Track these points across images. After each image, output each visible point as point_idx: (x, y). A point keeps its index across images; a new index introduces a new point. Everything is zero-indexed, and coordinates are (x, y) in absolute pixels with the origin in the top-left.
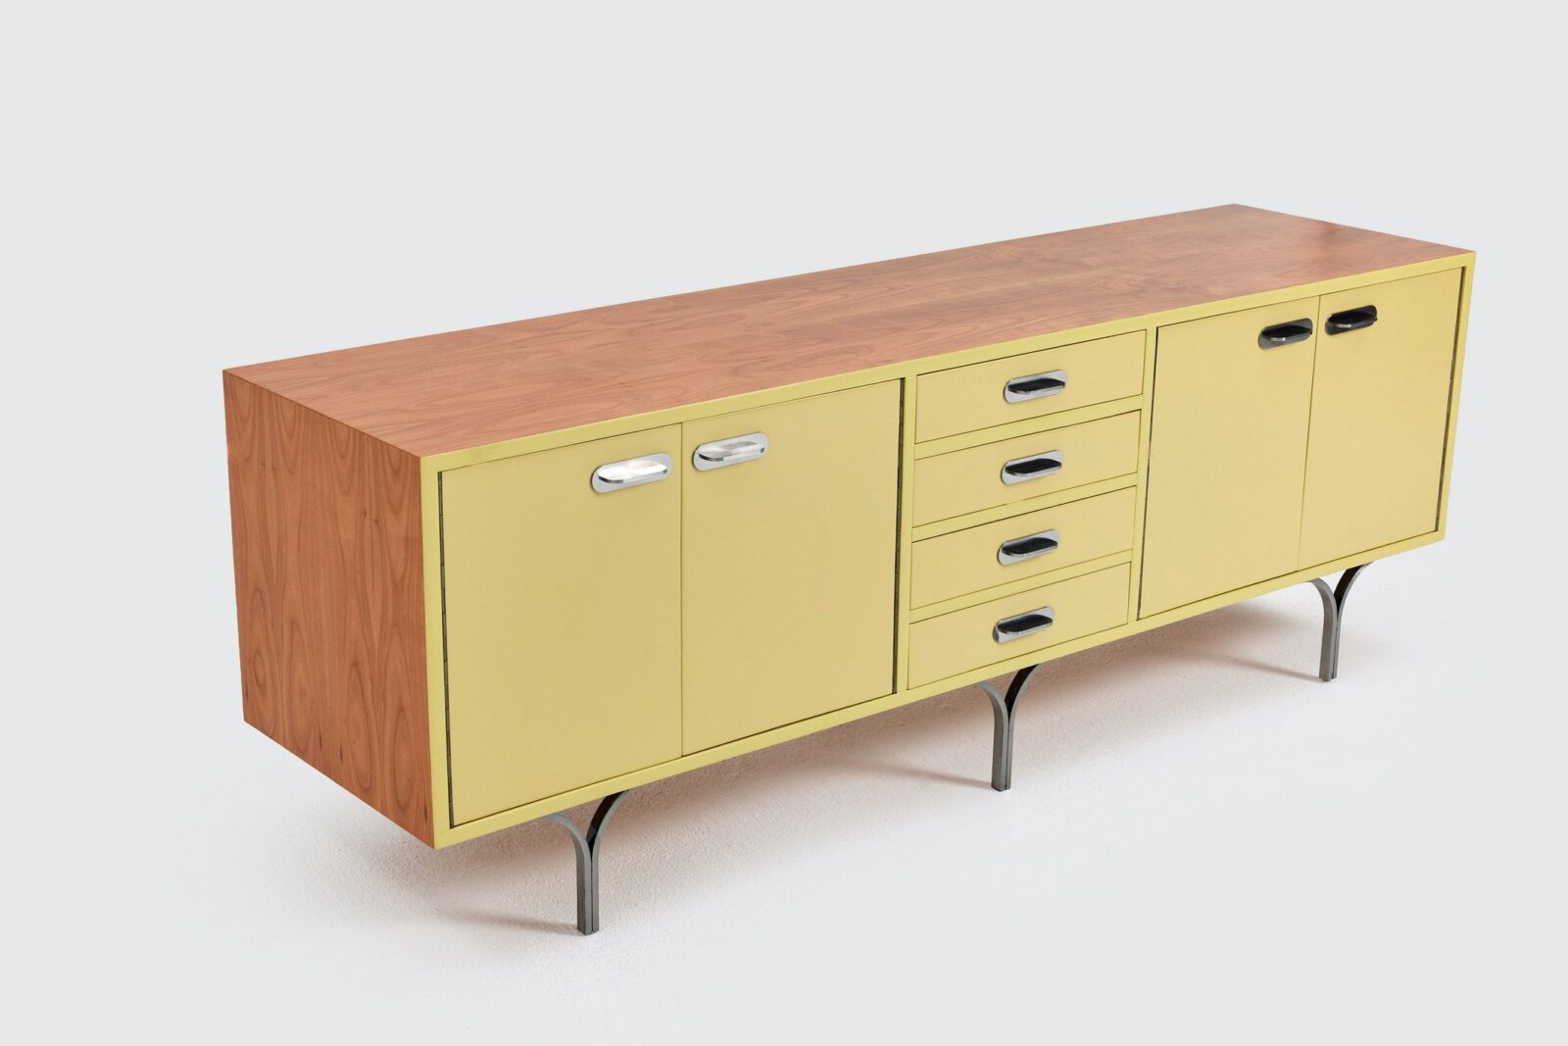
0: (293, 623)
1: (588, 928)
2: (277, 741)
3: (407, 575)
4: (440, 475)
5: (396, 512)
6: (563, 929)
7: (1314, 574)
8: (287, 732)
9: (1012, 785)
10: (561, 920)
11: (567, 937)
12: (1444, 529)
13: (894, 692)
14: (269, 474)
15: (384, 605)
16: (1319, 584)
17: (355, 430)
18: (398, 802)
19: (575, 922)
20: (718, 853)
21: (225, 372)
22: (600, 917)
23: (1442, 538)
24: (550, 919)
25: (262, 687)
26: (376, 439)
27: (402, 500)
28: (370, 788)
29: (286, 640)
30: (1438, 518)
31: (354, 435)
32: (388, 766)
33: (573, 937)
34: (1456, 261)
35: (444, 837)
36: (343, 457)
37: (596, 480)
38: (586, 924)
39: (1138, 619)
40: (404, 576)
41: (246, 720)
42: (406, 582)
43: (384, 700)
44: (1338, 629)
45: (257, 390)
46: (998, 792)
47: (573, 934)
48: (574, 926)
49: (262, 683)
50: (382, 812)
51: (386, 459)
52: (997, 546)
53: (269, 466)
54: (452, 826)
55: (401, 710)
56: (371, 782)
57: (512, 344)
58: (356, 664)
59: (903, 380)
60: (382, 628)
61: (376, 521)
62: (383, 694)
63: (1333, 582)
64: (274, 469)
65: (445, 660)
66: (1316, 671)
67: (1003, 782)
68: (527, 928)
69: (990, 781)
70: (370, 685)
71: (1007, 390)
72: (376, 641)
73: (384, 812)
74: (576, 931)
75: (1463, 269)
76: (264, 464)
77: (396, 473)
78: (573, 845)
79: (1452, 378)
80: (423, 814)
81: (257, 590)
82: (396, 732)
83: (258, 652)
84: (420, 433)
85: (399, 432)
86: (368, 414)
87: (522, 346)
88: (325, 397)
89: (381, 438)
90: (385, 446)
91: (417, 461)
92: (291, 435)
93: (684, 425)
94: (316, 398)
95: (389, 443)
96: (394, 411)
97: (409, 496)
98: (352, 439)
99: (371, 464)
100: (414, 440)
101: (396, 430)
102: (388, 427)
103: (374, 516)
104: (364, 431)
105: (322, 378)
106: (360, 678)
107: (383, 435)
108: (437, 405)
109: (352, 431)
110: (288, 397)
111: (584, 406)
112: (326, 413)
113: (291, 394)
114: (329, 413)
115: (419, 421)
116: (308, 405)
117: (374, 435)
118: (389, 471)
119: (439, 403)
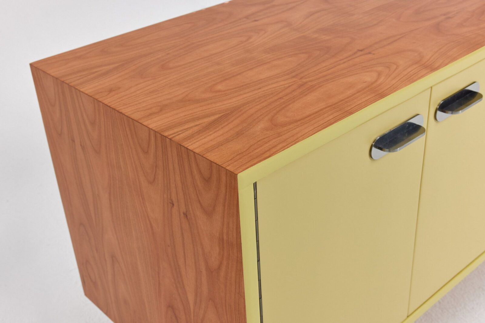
0: (113, 257)
4: (255, 185)
5: (209, 213)
26: (179, 146)
36: (146, 152)
45: (55, 72)
53: (77, 142)
57: (247, 17)
58: (171, 307)
60: (196, 296)
61: (186, 215)
64: (83, 148)
72: (191, 298)
76: (73, 141)
77: (207, 181)
84: (221, 132)
85: (199, 132)
86: (162, 109)
87: (256, 19)
88: (119, 88)
89: (186, 144)
90: (192, 154)
91: (233, 178)
92: (93, 123)
93: (433, 88)
94: (111, 91)
95: (197, 151)
96: (186, 101)
97: (224, 206)
98: (153, 139)
99: (176, 166)
100: (220, 144)
101: (196, 129)
102: (186, 127)
103: (183, 209)
104: (166, 134)
105: (111, 67)
106: (176, 317)
107: (188, 138)
108: (219, 91)
109: (152, 133)
110: (86, 92)
111: (350, 79)
112: (124, 111)
113: (88, 89)
114: (127, 111)
115: (213, 114)
116: (106, 102)
117: (177, 138)
118: (197, 177)
119: (220, 87)
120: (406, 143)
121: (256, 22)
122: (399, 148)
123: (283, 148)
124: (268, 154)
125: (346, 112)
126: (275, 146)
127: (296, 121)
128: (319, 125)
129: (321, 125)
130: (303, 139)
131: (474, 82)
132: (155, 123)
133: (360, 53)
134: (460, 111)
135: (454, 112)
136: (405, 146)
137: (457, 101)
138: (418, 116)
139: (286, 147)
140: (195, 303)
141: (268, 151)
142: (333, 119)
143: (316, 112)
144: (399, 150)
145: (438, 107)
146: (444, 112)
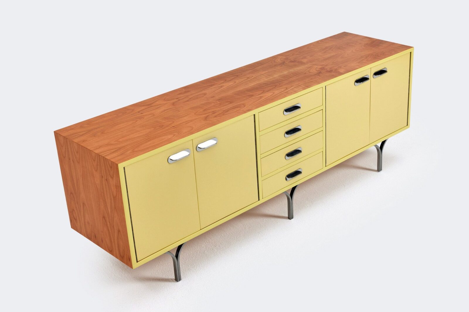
0: (84, 204)
1: (178, 280)
2: (82, 234)
3: (117, 196)
4: (124, 168)
5: (112, 178)
6: (171, 281)
7: (375, 144)
8: (85, 233)
9: (294, 217)
10: (170, 277)
11: (173, 283)
12: (409, 125)
13: (259, 200)
14: (72, 162)
15: (111, 202)
16: (376, 146)
17: (97, 154)
18: (121, 255)
19: (174, 278)
20: (213, 249)
21: (55, 132)
22: (181, 275)
23: (409, 127)
24: (167, 277)
25: (76, 220)
26: (103, 157)
27: (114, 175)
28: (112, 250)
29: (82, 208)
30: (407, 122)
31: (97, 155)
32: (116, 245)
33: (174, 283)
34: (408, 51)
35: (135, 265)
36: (94, 161)
37: (169, 160)
38: (177, 278)
39: (326, 166)
40: (116, 195)
41: (72, 228)
42: (117, 197)
43: (114, 228)
44: (381, 157)
45: (65, 134)
46: (290, 220)
47: (174, 282)
48: (174, 279)
49: (75, 218)
50: (116, 258)
51: (108, 163)
52: (285, 155)
53: (71, 160)
54: (137, 262)
55: (119, 231)
56: (112, 249)
57: (139, 112)
58: (104, 217)
59: (254, 115)
60: (111, 208)
61: (106, 180)
62: (113, 226)
63: (379, 145)
64: (73, 161)
65: (131, 218)
66: (376, 169)
67: (291, 217)
68: (161, 281)
69: (287, 216)
70: (109, 223)
71: (284, 112)
72: (109, 211)
73: (116, 257)
74: (175, 281)
75: (411, 53)
76: (70, 159)
77: (111, 167)
78: (172, 258)
79: (409, 83)
80: (129, 259)
81: (71, 193)
82: (118, 237)
83: (73, 210)
84: (117, 154)
85: (110, 154)
86: (100, 147)
87: (142, 113)
88: (86, 140)
89: (105, 157)
90: (107, 160)
91: (117, 165)
92: (77, 152)
93: (193, 140)
94: (84, 141)
95: (108, 159)
96: (108, 145)
97: (116, 174)
98: (96, 156)
99: (103, 164)
100: (115, 157)
101: (109, 153)
102: (107, 152)
103: (106, 178)
104: (100, 154)
105: (84, 133)
106: (106, 221)
107: (106, 156)
108: (120, 141)
109: (96, 154)
110: (75, 142)
111: (163, 137)
112: (88, 148)
113: (76, 140)
114: (89, 148)
115: (116, 149)
116: (82, 145)
117: (103, 156)
118: (109, 167)
119: (120, 140)
121: (142, 114)
127: (140, 150)
132: (97, 151)
133: (173, 128)
140: (111, 212)
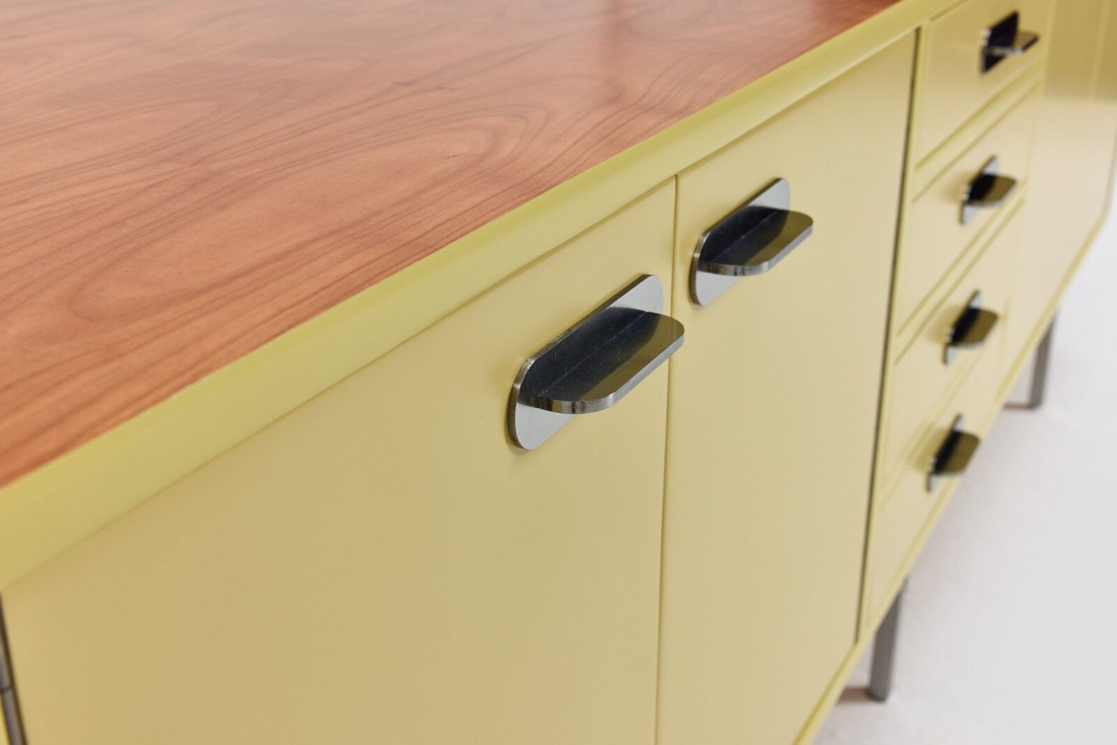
13: (856, 639)
59: (918, 33)
93: (681, 183)
120: (634, 375)
122: (611, 396)
123: (136, 406)
124: (52, 440)
125: (404, 245)
126: (92, 401)
127: (192, 294)
128: (299, 298)
129: (307, 298)
130: (233, 357)
131: (777, 180)
134: (765, 264)
135: (746, 267)
136: (633, 386)
137: (743, 237)
138: (648, 278)
139: (149, 399)
141: (50, 426)
142: (356, 273)
143: (277, 258)
144: (616, 400)
145: (697, 255)
146: (716, 271)
